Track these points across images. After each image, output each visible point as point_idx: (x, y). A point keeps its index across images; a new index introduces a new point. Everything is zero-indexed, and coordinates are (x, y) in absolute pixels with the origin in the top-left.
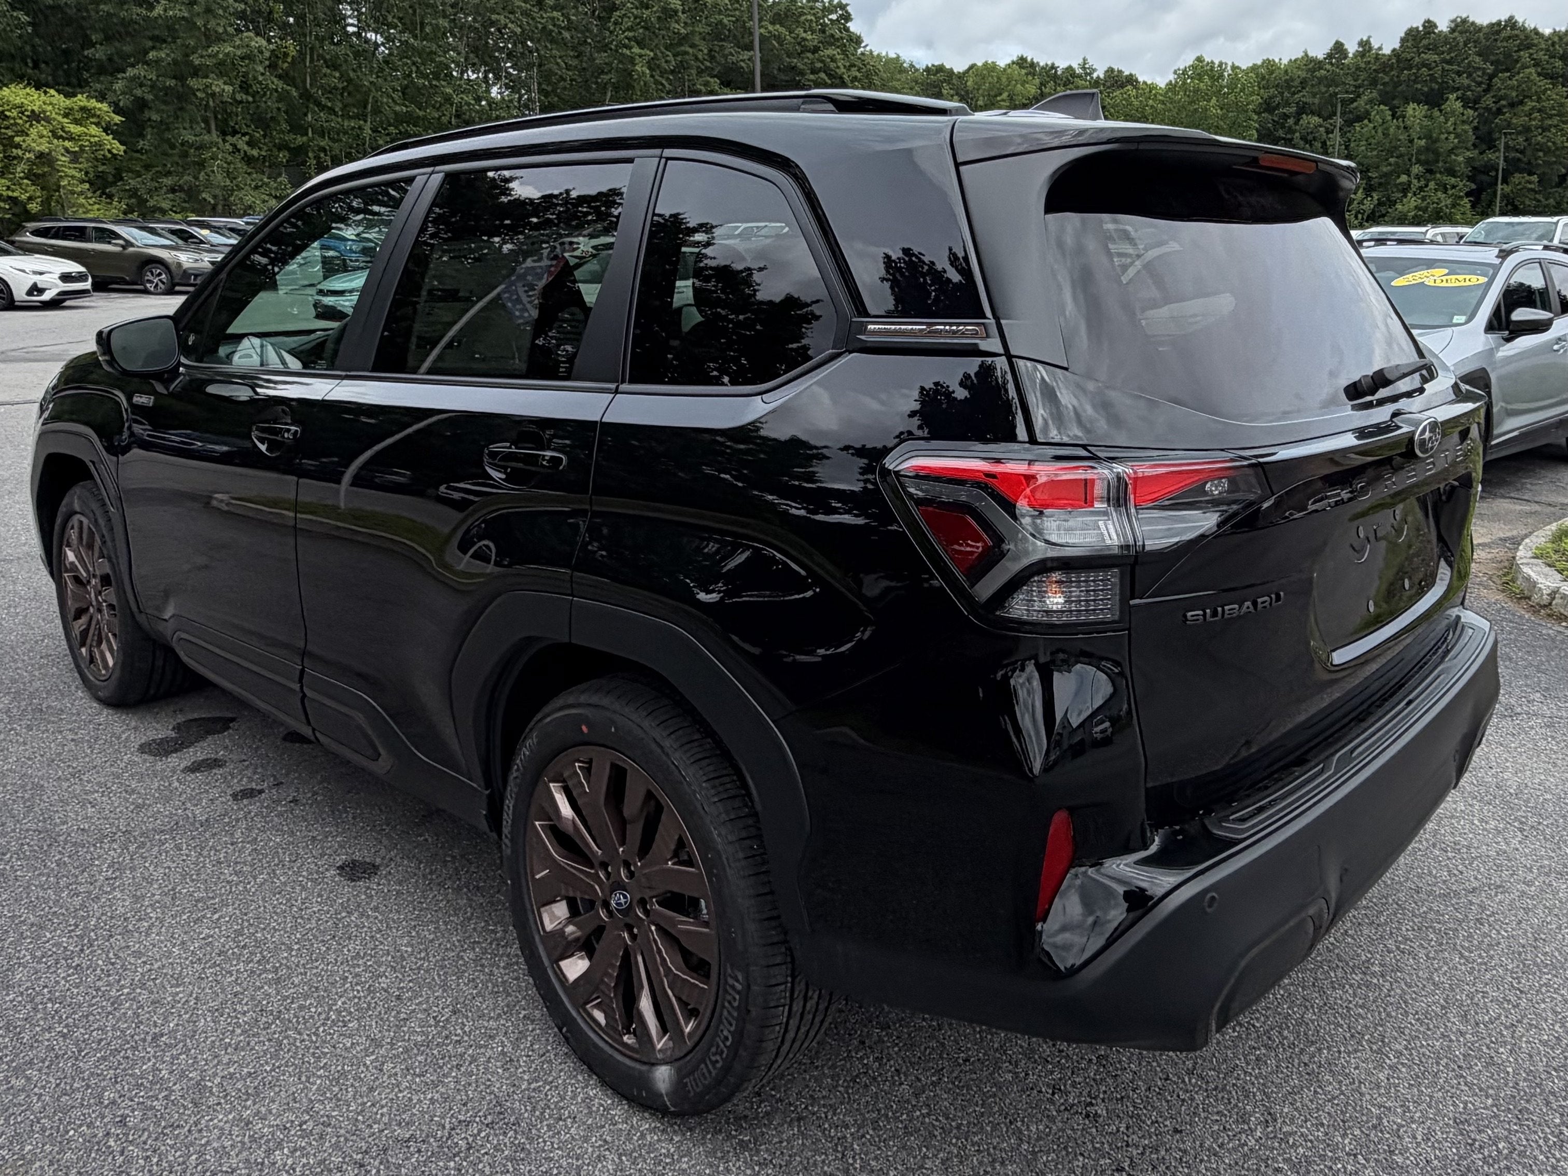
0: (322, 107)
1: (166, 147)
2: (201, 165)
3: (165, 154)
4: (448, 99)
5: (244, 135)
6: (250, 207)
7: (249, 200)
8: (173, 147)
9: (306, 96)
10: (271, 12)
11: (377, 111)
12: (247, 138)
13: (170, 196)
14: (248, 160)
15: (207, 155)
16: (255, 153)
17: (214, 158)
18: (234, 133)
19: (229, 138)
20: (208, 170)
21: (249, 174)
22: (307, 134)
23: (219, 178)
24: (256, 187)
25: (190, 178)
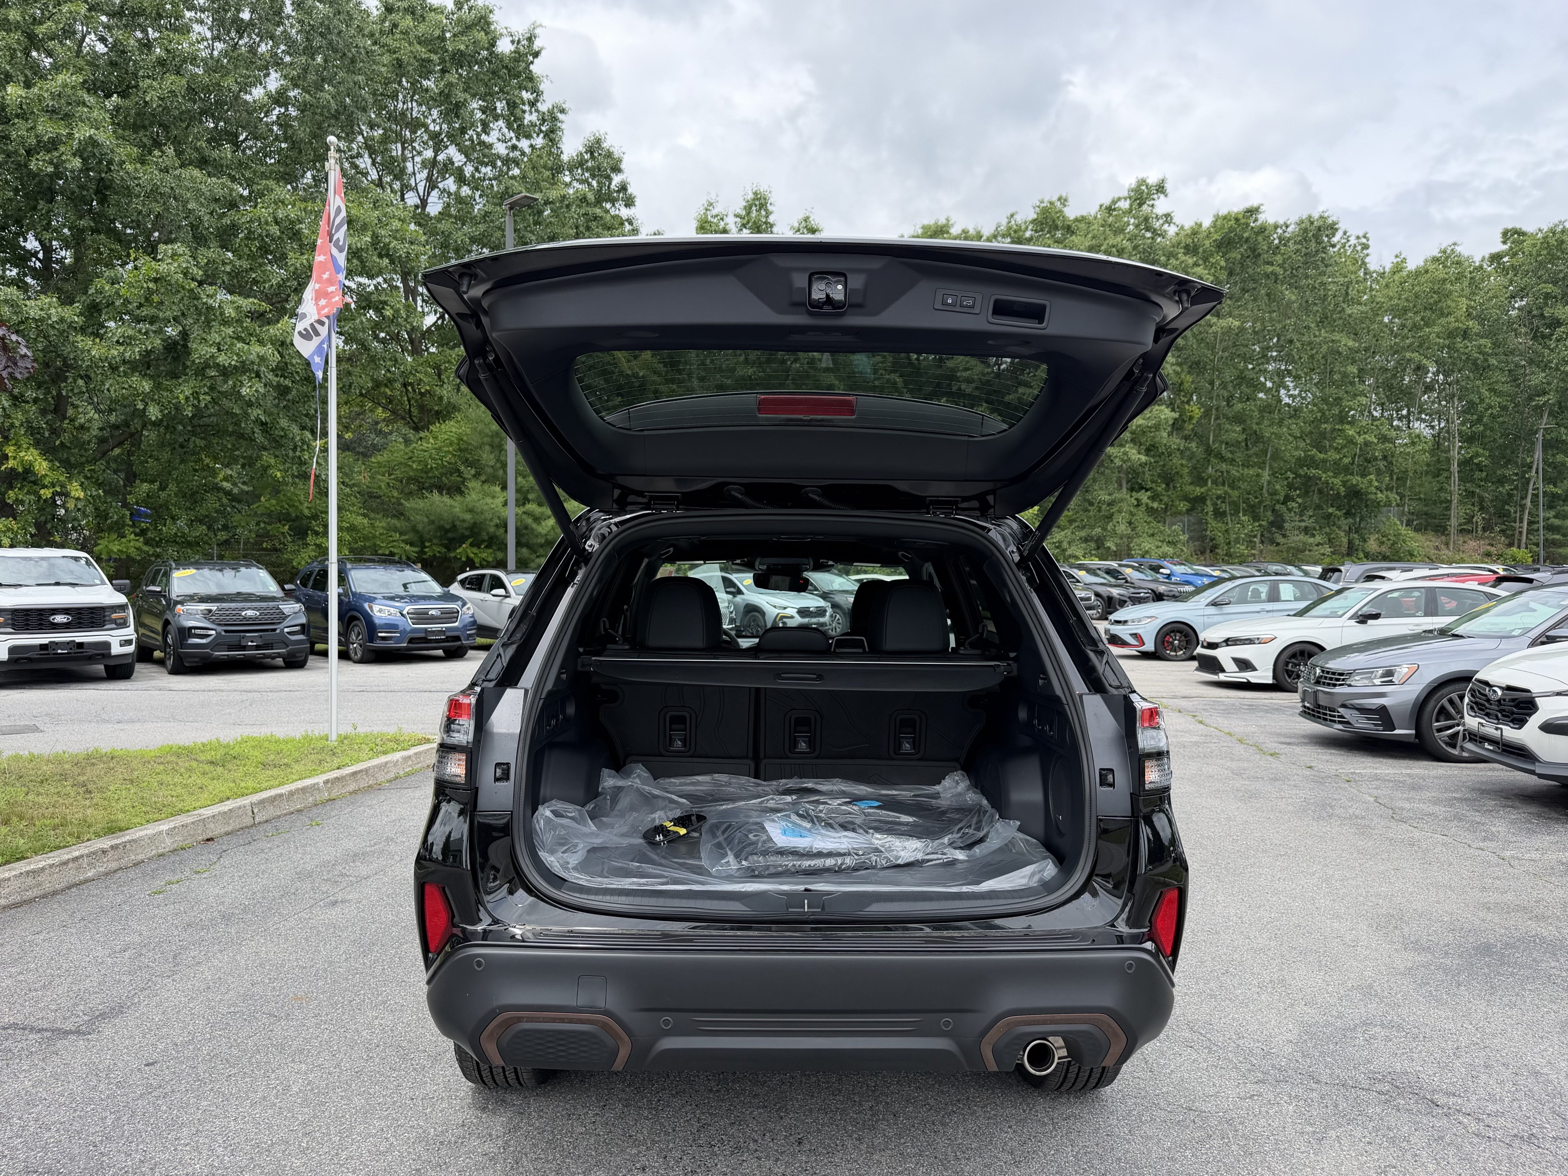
0: (1222, 459)
1: (1087, 504)
2: (1110, 517)
3: (1087, 510)
4: (1351, 441)
5: (1147, 490)
6: (1147, 552)
7: (1147, 546)
8: (1091, 504)
9: (1209, 451)
10: (1182, 383)
11: (1276, 456)
12: (1149, 493)
13: (1083, 545)
14: (1150, 511)
15: (1115, 509)
16: (1155, 505)
17: (1120, 511)
18: (1142, 488)
19: (1134, 494)
20: (1115, 521)
21: (1148, 523)
22: (1206, 485)
23: (1122, 528)
24: (1153, 535)
25: (1099, 530)
